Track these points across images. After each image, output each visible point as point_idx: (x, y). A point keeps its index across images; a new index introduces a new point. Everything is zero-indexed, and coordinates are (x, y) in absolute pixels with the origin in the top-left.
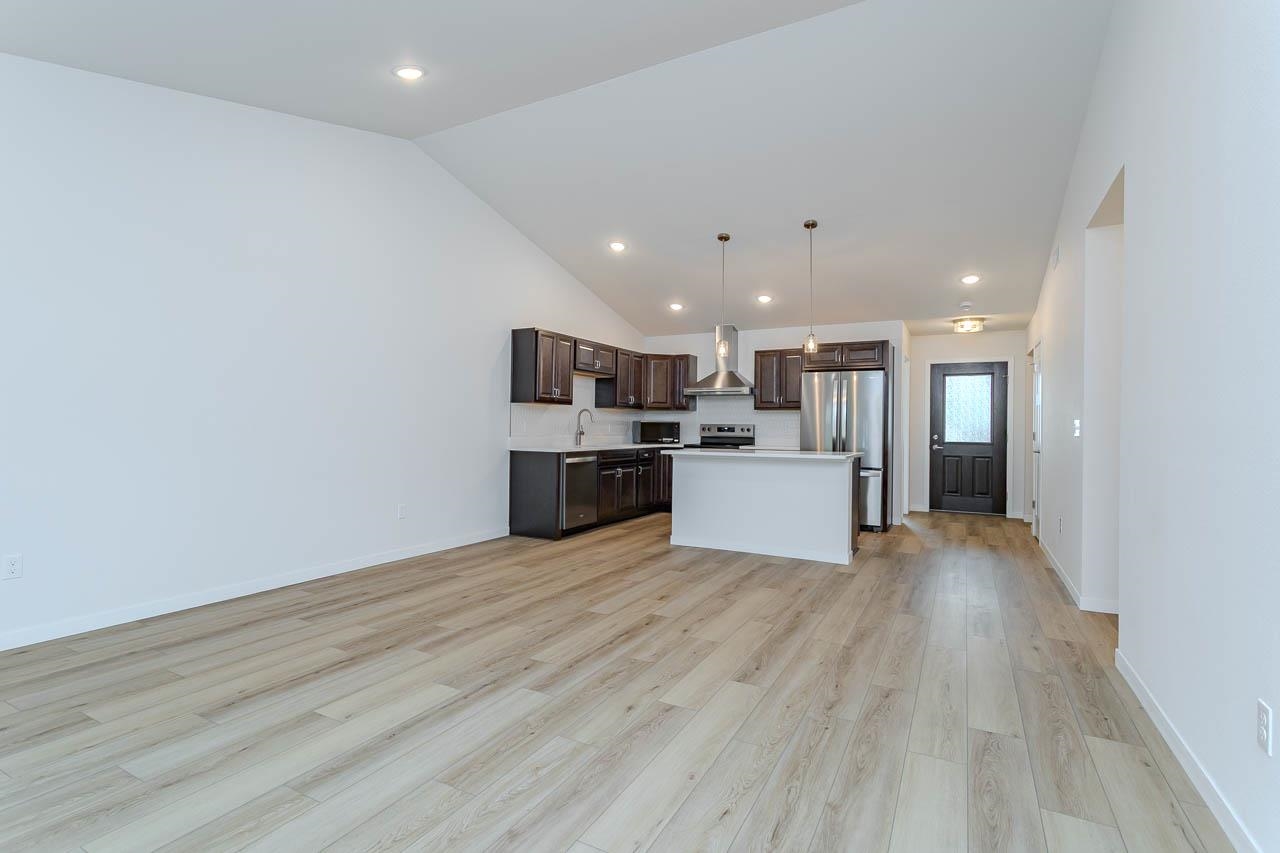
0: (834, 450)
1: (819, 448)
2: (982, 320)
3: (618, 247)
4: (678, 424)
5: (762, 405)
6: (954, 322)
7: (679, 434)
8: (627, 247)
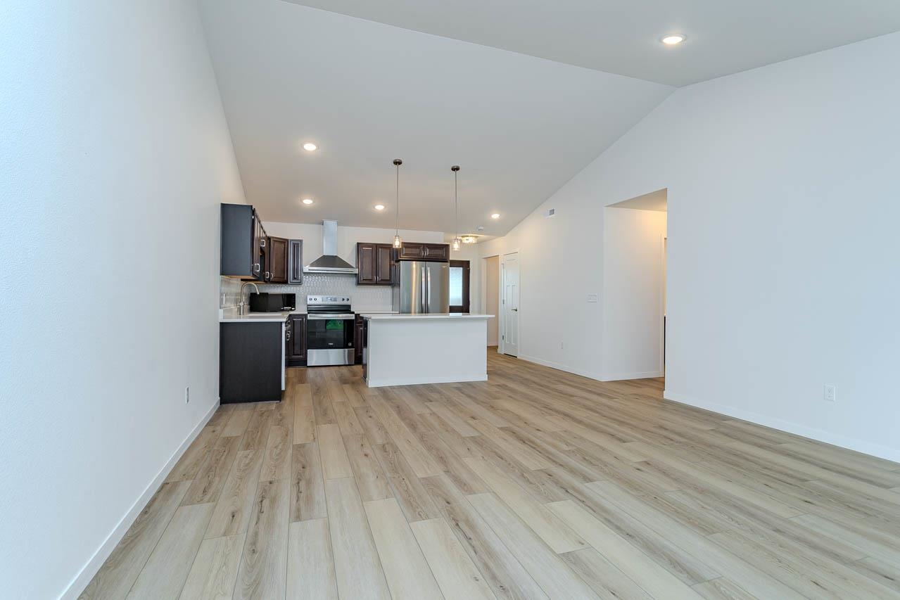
0: (422, 313)
1: (413, 311)
2: (477, 237)
3: (310, 147)
4: (294, 295)
5: (361, 282)
6: (463, 237)
7: (295, 303)
8: (318, 147)
